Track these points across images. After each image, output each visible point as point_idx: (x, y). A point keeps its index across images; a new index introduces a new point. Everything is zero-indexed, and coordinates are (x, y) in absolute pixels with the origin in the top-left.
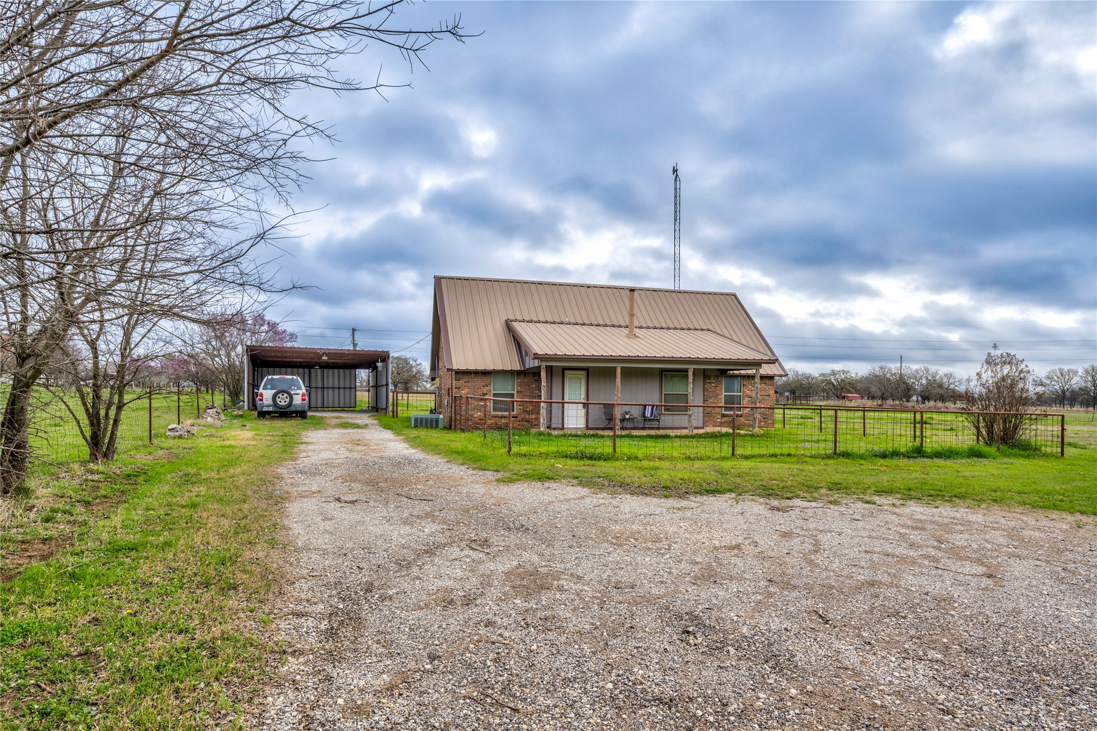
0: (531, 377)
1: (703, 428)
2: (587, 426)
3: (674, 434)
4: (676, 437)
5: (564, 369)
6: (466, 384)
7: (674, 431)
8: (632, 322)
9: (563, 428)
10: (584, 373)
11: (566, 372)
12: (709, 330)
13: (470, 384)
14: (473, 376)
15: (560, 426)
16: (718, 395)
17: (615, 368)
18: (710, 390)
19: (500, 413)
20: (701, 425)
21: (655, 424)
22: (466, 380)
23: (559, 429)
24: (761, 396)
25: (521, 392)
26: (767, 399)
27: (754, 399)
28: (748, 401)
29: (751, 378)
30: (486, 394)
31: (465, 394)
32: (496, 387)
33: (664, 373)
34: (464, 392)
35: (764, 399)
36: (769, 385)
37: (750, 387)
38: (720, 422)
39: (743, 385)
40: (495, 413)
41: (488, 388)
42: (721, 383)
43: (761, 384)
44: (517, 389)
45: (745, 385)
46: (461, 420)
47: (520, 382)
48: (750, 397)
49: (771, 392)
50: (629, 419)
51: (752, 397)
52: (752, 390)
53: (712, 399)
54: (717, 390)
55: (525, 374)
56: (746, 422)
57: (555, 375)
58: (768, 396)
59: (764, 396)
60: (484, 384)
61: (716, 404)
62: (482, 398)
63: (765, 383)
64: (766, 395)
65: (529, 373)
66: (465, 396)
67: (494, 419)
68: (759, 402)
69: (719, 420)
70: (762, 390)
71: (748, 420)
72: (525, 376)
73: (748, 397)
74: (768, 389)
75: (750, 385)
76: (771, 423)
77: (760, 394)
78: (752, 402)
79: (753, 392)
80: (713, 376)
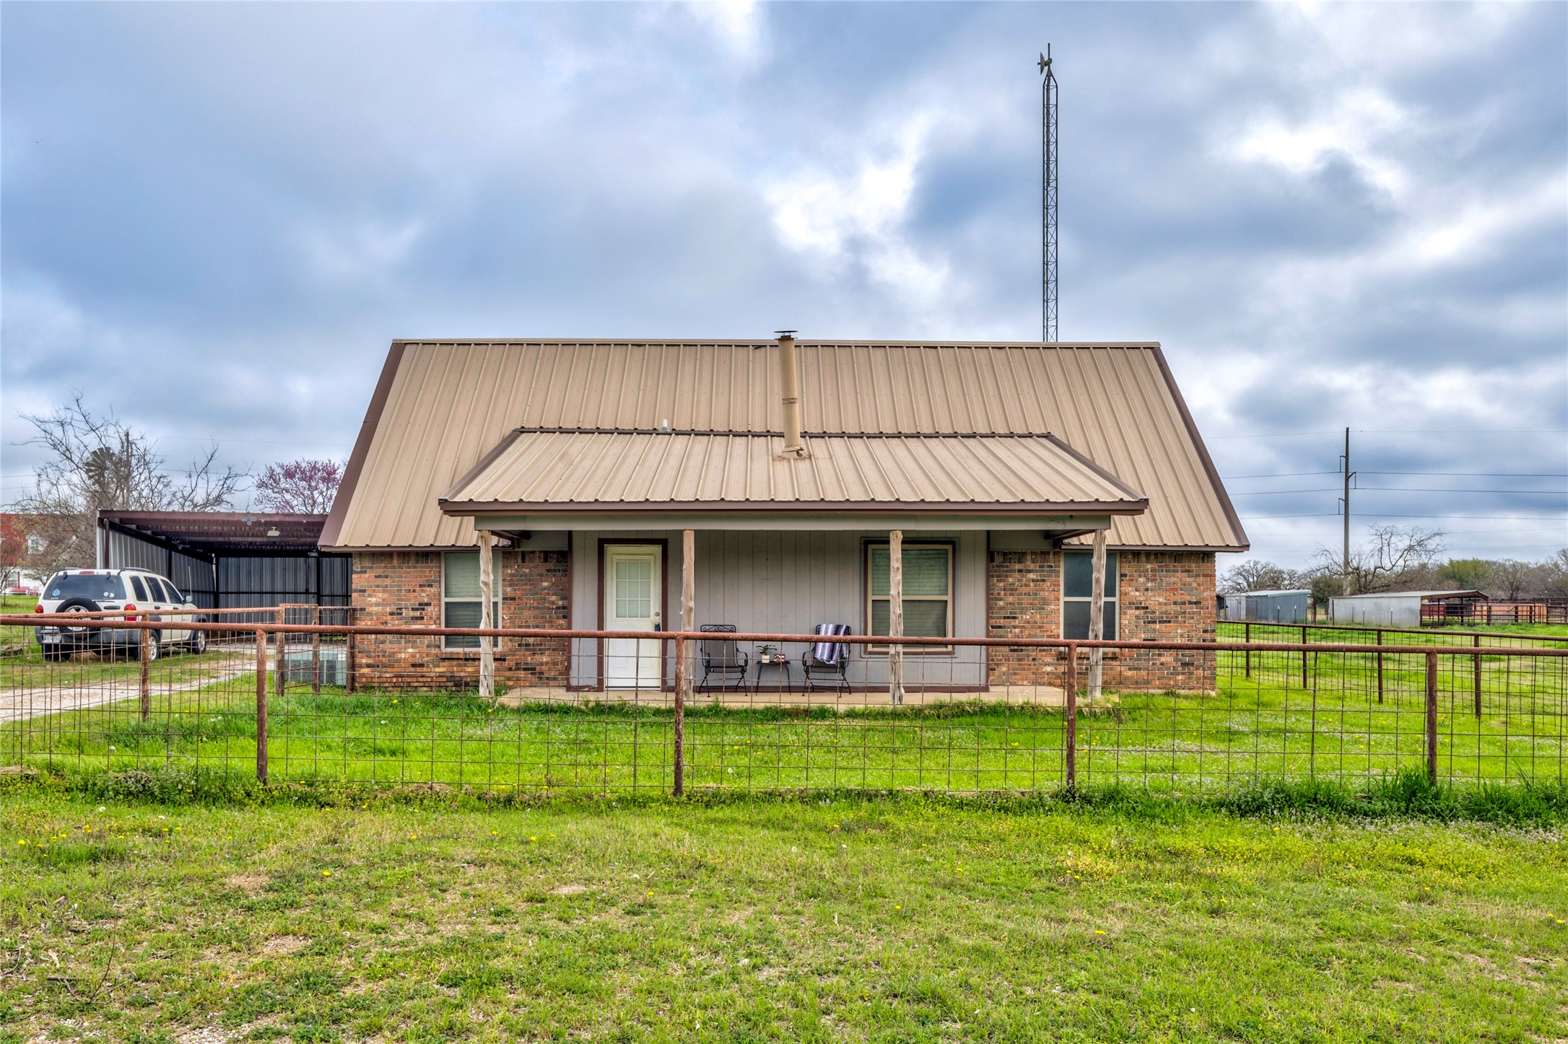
0: (537, 561)
1: (986, 689)
2: (664, 682)
3: (842, 708)
4: (852, 714)
5: (603, 542)
6: (379, 581)
7: (846, 697)
8: (789, 419)
9: (600, 687)
10: (657, 549)
11: (611, 550)
12: (1047, 436)
13: (388, 581)
14: (395, 562)
15: (594, 683)
16: (1045, 602)
17: (681, 532)
18: (1024, 590)
19: (460, 650)
20: (974, 681)
21: (835, 679)
22: (380, 572)
23: (591, 689)
24: (1175, 603)
25: (513, 599)
26: (1194, 613)
27: (1154, 612)
28: (1137, 617)
29: (1143, 558)
30: (428, 604)
31: (377, 604)
32: (453, 589)
33: (871, 547)
34: (374, 600)
35: (1184, 613)
36: (1199, 575)
37: (1142, 580)
38: (1053, 673)
39: (1122, 575)
40: (449, 650)
41: (433, 590)
42: (1054, 571)
43: (1174, 571)
44: (504, 592)
45: (1126, 575)
46: (368, 666)
47: (511, 575)
48: (1143, 608)
49: (1205, 594)
50: (773, 664)
51: (1147, 608)
52: (1147, 590)
53: (1029, 613)
54: (1044, 590)
55: (523, 554)
56: (1130, 673)
57: (577, 557)
58: (1196, 603)
59: (1184, 603)
60: (422, 580)
61: (1040, 627)
62: (418, 614)
63: (1189, 571)
64: (1190, 603)
65: (533, 552)
66: (375, 609)
67: (447, 663)
68: (1170, 622)
69: (1049, 669)
70: (1176, 590)
71: (1136, 669)
72: (523, 561)
73: (1137, 608)
74: (1194, 585)
75: (1140, 576)
76: (1205, 678)
77: (1173, 598)
78: (1149, 622)
79: (1150, 593)
80: (1032, 553)
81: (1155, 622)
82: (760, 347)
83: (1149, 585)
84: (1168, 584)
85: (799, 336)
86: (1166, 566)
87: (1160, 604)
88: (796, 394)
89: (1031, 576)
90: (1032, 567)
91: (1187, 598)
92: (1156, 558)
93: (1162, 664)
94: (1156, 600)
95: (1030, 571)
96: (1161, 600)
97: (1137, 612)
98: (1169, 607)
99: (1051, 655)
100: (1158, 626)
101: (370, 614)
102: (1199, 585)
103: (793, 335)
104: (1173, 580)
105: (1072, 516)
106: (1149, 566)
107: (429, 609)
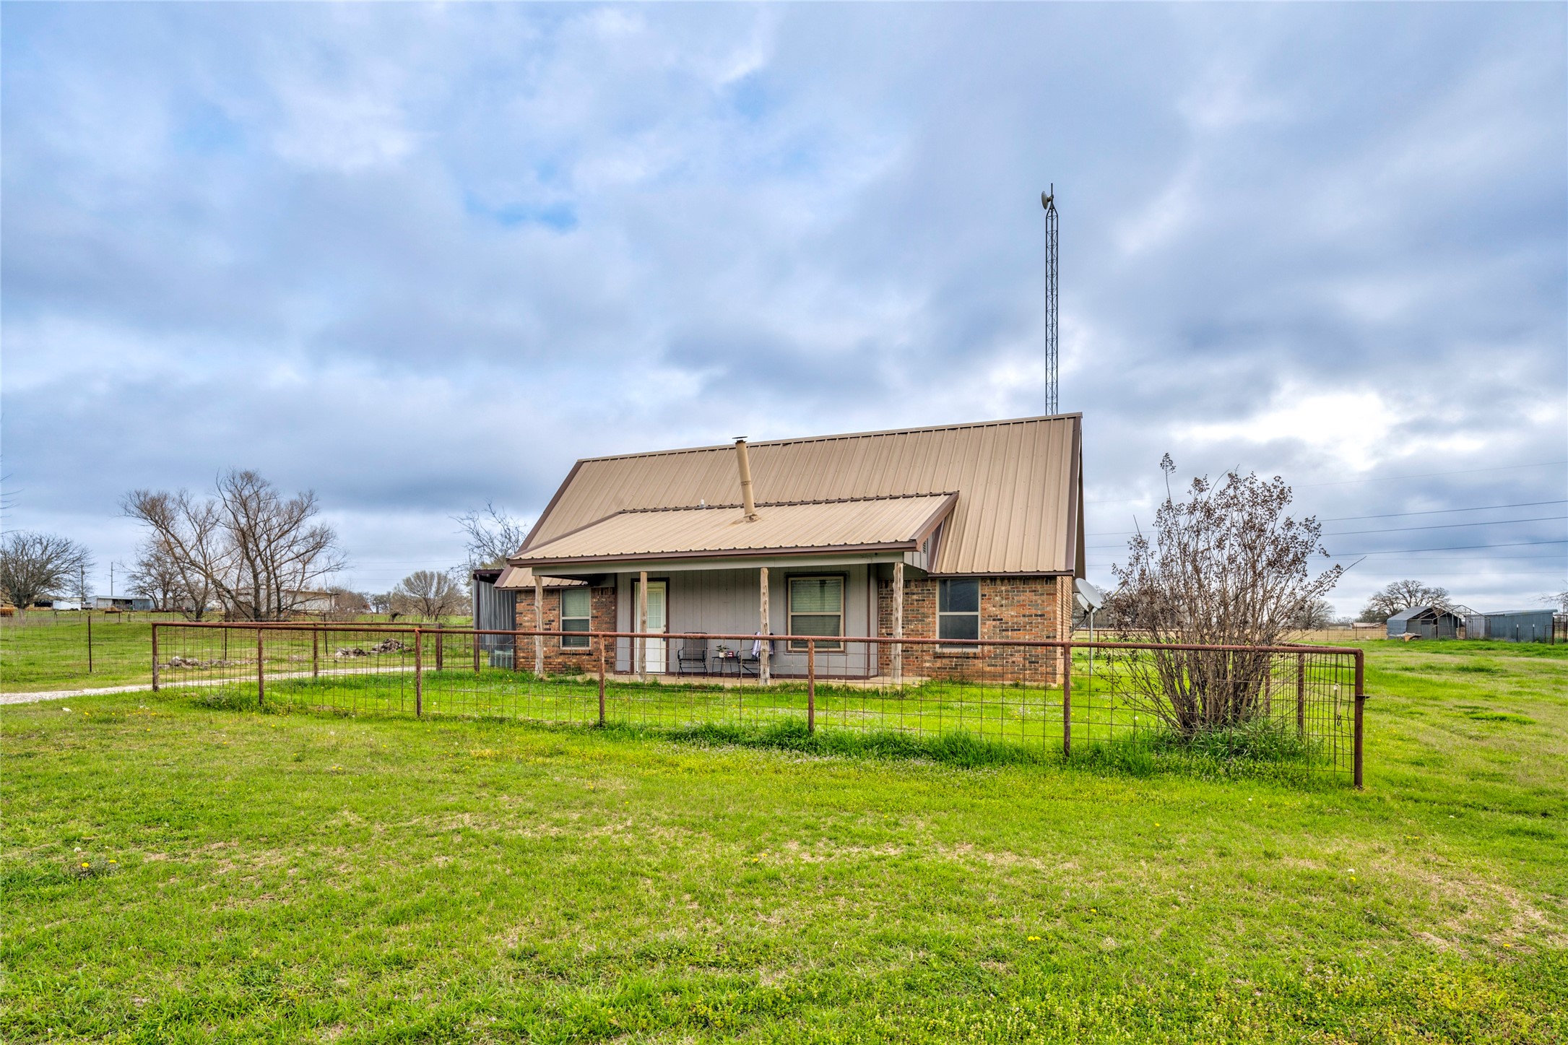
2: (667, 669)
5: (635, 579)
6: (529, 608)
8: (745, 495)
9: (632, 672)
10: (664, 584)
15: (628, 669)
16: (925, 616)
17: (639, 574)
18: (910, 607)
19: (569, 648)
20: (862, 672)
22: (529, 602)
23: (627, 673)
24: (1024, 616)
25: (597, 617)
26: (1039, 623)
27: (1007, 623)
28: (994, 627)
29: (998, 582)
30: (553, 621)
31: (528, 621)
32: (567, 611)
33: (790, 579)
34: (526, 618)
35: (1031, 623)
36: (1043, 594)
37: (997, 598)
38: (931, 668)
39: (982, 595)
40: (564, 648)
41: (556, 612)
42: (931, 593)
43: (1023, 591)
44: (592, 613)
45: (985, 595)
46: (523, 658)
47: (596, 603)
48: (999, 620)
49: (1048, 609)
50: (727, 659)
51: (1002, 620)
52: (1002, 606)
53: (913, 623)
54: (924, 607)
55: (602, 589)
56: (988, 669)
57: (620, 591)
58: (1040, 616)
59: (1031, 616)
60: (550, 607)
61: (921, 634)
62: (548, 627)
63: (1035, 591)
64: (1036, 615)
65: (607, 588)
66: (527, 624)
67: (562, 656)
68: (1019, 630)
69: (927, 665)
70: (1025, 605)
71: (993, 665)
72: (602, 594)
73: (994, 620)
74: (1039, 602)
75: (996, 596)
76: (1047, 673)
77: (1022, 611)
78: (1003, 630)
79: (1004, 609)
80: (916, 581)
81: (1008, 630)
82: (787, 444)
83: (1004, 602)
84: (1019, 602)
85: (748, 440)
86: (1017, 588)
87: (1012, 616)
88: (750, 479)
89: (915, 597)
90: (915, 590)
91: (1033, 611)
92: (1009, 581)
93: (1014, 662)
94: (1009, 614)
95: (914, 594)
96: (1012, 614)
97: (994, 623)
98: (1019, 619)
99: (930, 655)
100: (1010, 633)
101: (525, 627)
102: (1043, 602)
103: (744, 440)
104: (1022, 598)
105: (876, 554)
106: (1003, 588)
107: (554, 624)
